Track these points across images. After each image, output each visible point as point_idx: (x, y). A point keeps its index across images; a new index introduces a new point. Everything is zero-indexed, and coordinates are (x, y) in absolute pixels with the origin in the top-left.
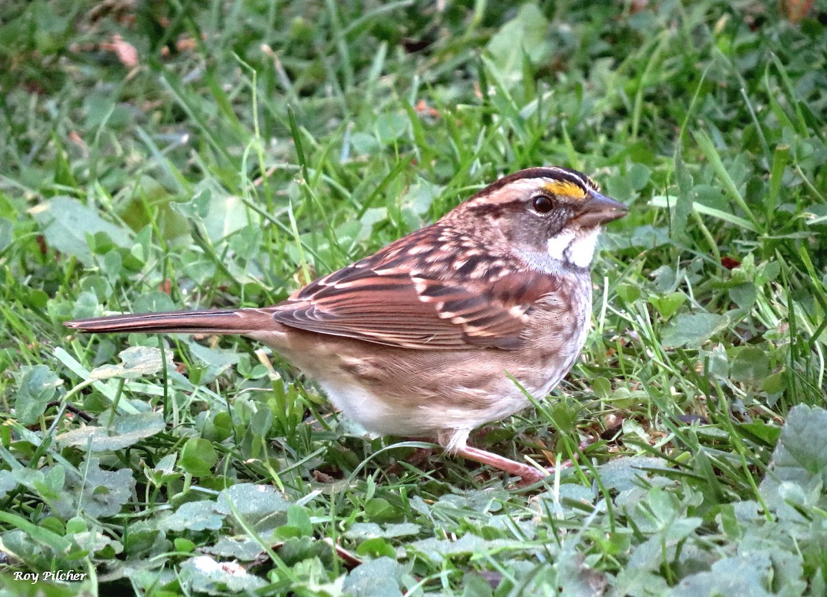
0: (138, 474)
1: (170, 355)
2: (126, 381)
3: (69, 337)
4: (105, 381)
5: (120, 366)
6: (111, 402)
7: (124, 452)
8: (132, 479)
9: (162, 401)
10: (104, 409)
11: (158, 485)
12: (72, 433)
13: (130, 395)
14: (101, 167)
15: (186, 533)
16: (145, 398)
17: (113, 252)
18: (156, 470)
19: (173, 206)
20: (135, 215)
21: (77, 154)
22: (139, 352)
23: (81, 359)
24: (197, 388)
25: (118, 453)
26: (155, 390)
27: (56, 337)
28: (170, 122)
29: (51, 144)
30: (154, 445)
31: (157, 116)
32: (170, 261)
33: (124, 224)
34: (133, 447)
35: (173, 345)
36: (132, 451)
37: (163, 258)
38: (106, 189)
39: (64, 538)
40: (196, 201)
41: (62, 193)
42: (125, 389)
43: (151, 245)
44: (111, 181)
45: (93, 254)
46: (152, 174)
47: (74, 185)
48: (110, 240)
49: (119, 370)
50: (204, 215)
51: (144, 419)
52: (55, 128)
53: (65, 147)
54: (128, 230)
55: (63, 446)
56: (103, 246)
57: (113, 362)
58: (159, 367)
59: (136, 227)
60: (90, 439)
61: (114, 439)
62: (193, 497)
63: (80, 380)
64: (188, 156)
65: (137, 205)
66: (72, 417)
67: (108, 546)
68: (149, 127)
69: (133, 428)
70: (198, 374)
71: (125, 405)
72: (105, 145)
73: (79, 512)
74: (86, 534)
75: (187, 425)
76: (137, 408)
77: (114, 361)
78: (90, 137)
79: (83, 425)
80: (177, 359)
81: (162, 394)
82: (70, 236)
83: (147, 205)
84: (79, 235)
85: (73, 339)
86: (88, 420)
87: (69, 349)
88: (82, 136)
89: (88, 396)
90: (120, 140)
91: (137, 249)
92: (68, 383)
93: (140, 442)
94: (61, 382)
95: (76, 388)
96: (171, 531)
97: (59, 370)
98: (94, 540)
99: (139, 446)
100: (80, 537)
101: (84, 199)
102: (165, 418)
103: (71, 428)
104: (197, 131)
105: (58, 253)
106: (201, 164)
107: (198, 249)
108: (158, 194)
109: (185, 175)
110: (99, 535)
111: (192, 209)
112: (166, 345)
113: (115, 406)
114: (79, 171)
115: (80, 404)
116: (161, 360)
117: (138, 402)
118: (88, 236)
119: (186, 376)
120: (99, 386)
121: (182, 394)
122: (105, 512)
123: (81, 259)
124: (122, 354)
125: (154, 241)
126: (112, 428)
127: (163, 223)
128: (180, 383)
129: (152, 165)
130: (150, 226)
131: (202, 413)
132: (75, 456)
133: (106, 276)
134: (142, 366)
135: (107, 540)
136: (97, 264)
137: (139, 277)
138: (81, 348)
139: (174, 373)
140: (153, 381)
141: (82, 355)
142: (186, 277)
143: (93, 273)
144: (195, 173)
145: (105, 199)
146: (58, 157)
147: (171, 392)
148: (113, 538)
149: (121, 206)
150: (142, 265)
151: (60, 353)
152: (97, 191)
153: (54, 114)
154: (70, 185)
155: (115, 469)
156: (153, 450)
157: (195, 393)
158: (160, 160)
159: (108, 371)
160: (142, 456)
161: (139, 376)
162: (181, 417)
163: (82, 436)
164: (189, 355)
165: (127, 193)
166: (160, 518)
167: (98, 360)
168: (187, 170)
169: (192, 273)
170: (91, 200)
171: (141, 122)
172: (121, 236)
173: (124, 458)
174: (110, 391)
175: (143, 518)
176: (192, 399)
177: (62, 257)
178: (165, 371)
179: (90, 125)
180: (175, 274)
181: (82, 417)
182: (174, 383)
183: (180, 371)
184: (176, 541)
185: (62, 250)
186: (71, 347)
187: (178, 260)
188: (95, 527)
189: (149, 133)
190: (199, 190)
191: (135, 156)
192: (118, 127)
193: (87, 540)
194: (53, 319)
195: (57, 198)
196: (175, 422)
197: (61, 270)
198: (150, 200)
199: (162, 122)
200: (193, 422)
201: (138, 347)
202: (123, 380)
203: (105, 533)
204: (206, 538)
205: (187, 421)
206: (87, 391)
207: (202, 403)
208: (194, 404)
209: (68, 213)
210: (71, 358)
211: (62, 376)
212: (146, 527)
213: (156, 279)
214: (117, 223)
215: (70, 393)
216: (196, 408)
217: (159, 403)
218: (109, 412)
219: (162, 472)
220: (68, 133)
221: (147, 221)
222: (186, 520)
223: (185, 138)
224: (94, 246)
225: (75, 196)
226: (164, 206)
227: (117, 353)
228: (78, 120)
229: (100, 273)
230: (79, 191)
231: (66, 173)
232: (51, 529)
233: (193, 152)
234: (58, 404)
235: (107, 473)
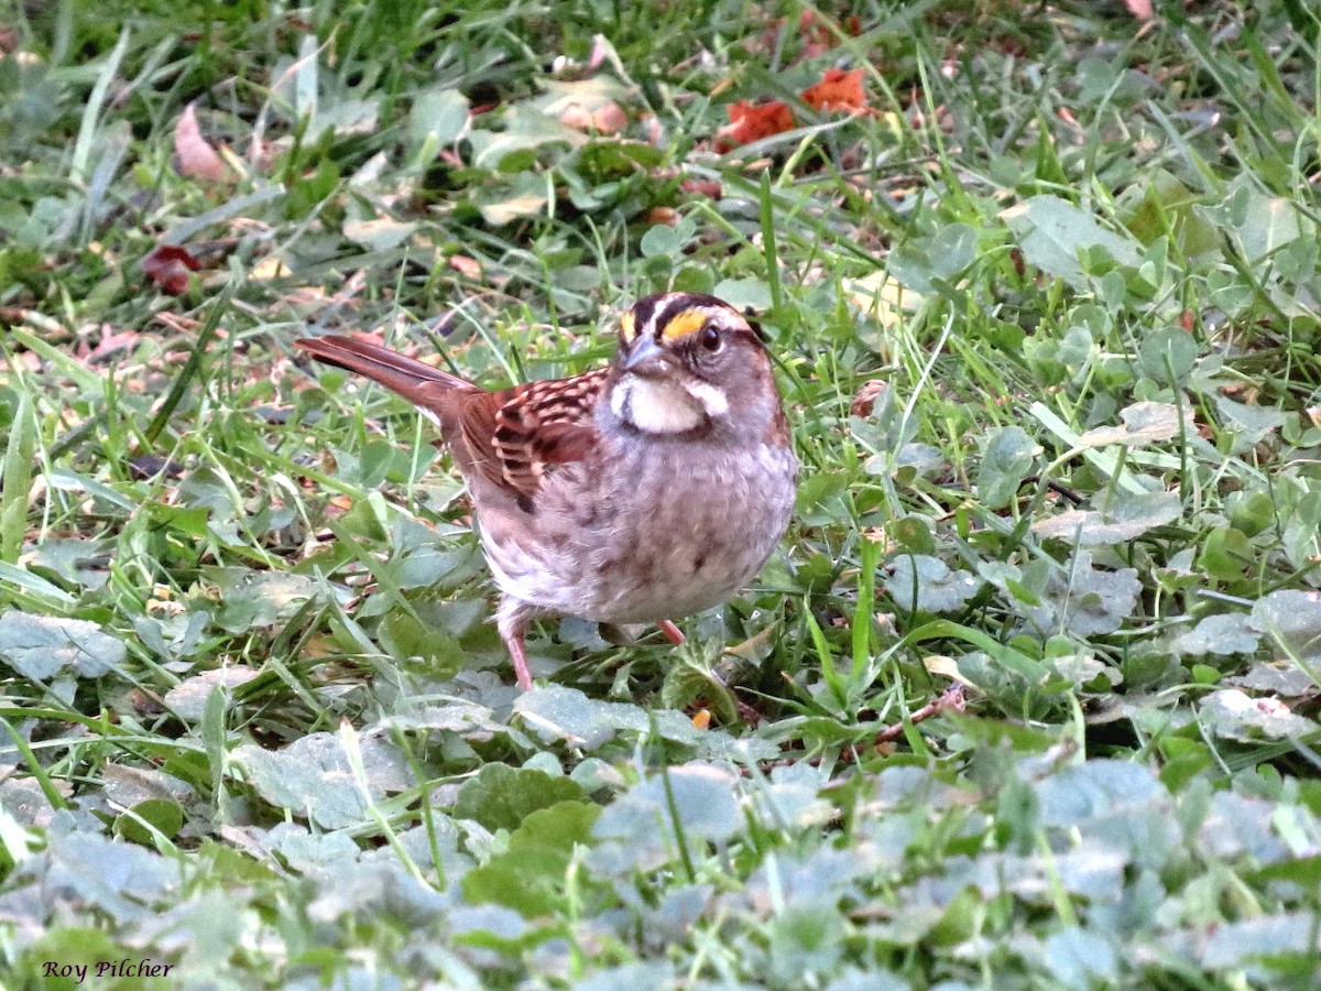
0: (1143, 577)
1: (1190, 415)
2: (1130, 450)
3: (1052, 389)
4: (1101, 449)
5: (1121, 429)
6: (1108, 478)
7: (1125, 547)
8: (1137, 582)
9: (1178, 478)
10: (1099, 487)
11: (1170, 591)
12: (1055, 519)
13: (1134, 468)
14: (1101, 156)
15: (1208, 658)
16: (1156, 472)
17: (1114, 272)
18: (1167, 570)
19: (1197, 210)
20: (1145, 222)
21: (1069, 138)
22: (1147, 409)
23: (1069, 419)
24: (1228, 460)
25: (1116, 547)
26: (1170, 461)
27: (1034, 388)
28: (1195, 96)
29: (1033, 123)
30: (1166, 537)
31: (1178, 86)
32: (1192, 286)
33: (1129, 234)
34: (1139, 540)
35: (1194, 400)
36: (1137, 546)
37: (1182, 281)
38: (1107, 186)
39: (1040, 664)
40: (1227, 204)
41: (1046, 191)
42: (1130, 460)
43: (1167, 264)
44: (1112, 176)
45: (1088, 275)
46: (1170, 166)
47: (1064, 182)
48: (1110, 256)
49: (1118, 434)
50: (1238, 223)
51: (1154, 501)
52: (1038, 102)
53: (1052, 128)
54: (1134, 243)
55: (1043, 535)
56: (1101, 265)
57: (1112, 423)
58: (1175, 431)
59: (1146, 241)
60: (1080, 527)
61: (1114, 528)
62: (1218, 608)
63: (1067, 448)
64: (1220, 142)
65: (1149, 208)
66: (1055, 498)
67: (1101, 675)
68: (1166, 103)
69: (1141, 513)
70: (1229, 439)
71: (1127, 480)
72: (1108, 126)
73: (1062, 628)
74: (1069, 659)
75: (1214, 509)
76: (1144, 486)
77: (1113, 421)
78: (1088, 115)
79: (1070, 508)
80: (1200, 419)
81: (1179, 467)
82: (1056, 250)
83: (1162, 209)
84: (1068, 250)
85: (1057, 391)
86: (1078, 503)
87: (1053, 405)
88: (1075, 114)
89: (1078, 469)
90: (1126, 121)
91: (1147, 269)
92: (1050, 451)
93: (1147, 534)
94: (1041, 449)
95: (1061, 458)
96: (1189, 656)
97: (1038, 432)
98: (1082, 666)
99: (1147, 538)
100: (1062, 663)
101: (1077, 199)
102: (1182, 499)
103: (1053, 512)
104: (1233, 109)
105: (1040, 273)
106: (1236, 153)
107: (1230, 268)
108: (1175, 194)
109: (1213, 167)
110: (1089, 660)
111: (1222, 214)
112: (1185, 399)
113: (1114, 484)
114: (1071, 160)
115: (1066, 480)
116: (1177, 421)
117: (1146, 477)
118: (1081, 252)
119: (1213, 442)
120: (1091, 456)
121: (1206, 467)
122: (1099, 627)
123: (1072, 283)
124: (1124, 412)
125: (1171, 258)
126: (1110, 514)
127: (1182, 233)
128: (1204, 453)
129: (1170, 154)
130: (1166, 238)
131: (1232, 494)
132: (1059, 550)
133: (1105, 304)
134: (1151, 429)
135: (1100, 666)
136: (1092, 287)
137: (1150, 307)
138: (1069, 403)
139: (1194, 437)
140: (1167, 449)
141: (1069, 414)
142: (1213, 308)
143: (1085, 301)
144: (1228, 165)
145: (1104, 200)
146: (1042, 140)
147: (1191, 464)
148: (1108, 664)
149: (1126, 210)
150: (1154, 291)
151: (1039, 411)
152: (1095, 189)
153: (1037, 83)
154: (1057, 180)
155: (1113, 570)
156: (1164, 543)
157: (1225, 466)
158: (1180, 148)
159: (1105, 435)
160: (1150, 551)
161: (1146, 442)
162: (1204, 499)
163: (1065, 524)
164: (1216, 414)
165: (1137, 192)
166: (1173, 637)
167: (1092, 421)
168: (1218, 161)
169: (1220, 300)
170: (1086, 201)
171: (1156, 95)
172: (1125, 251)
173: (1126, 553)
174: (1107, 463)
175: (1149, 636)
176: (1220, 474)
177: (1046, 279)
178: (1182, 436)
179: (1084, 99)
180: (1198, 303)
181: (1068, 498)
182: (1196, 451)
183: (1204, 435)
184: (1195, 669)
185: (1046, 271)
186: (1055, 402)
187: (1204, 283)
188: (1083, 649)
189: (1166, 112)
190: (1233, 187)
191: (1148, 142)
192: (1124, 101)
193: (1072, 667)
194: (1031, 364)
195: (1040, 197)
196: (1196, 506)
197: (1044, 295)
198: (1165, 202)
199: (1184, 95)
200: (1220, 505)
201: (1147, 403)
202: (1125, 448)
203: (1097, 658)
204: (1235, 665)
205: (1212, 504)
206: (1076, 462)
207: (1234, 480)
208: (1223, 481)
209: (1054, 220)
210: (1055, 418)
211: (1042, 442)
212: (1156, 648)
213: (1173, 309)
214: (1119, 230)
215: (1052, 465)
216: (1226, 486)
217: (1175, 480)
218: (1104, 493)
219: (1175, 573)
220: (1056, 110)
221: (1163, 231)
222: (1208, 640)
223: (1216, 118)
224: (1087, 263)
225: (1065, 195)
226: (1186, 211)
227: (1117, 412)
228: (1070, 92)
229: (1097, 302)
230: (1070, 188)
231: (1052, 164)
232: (1024, 651)
233: (1226, 136)
234: (1036, 480)
235: (1102, 574)
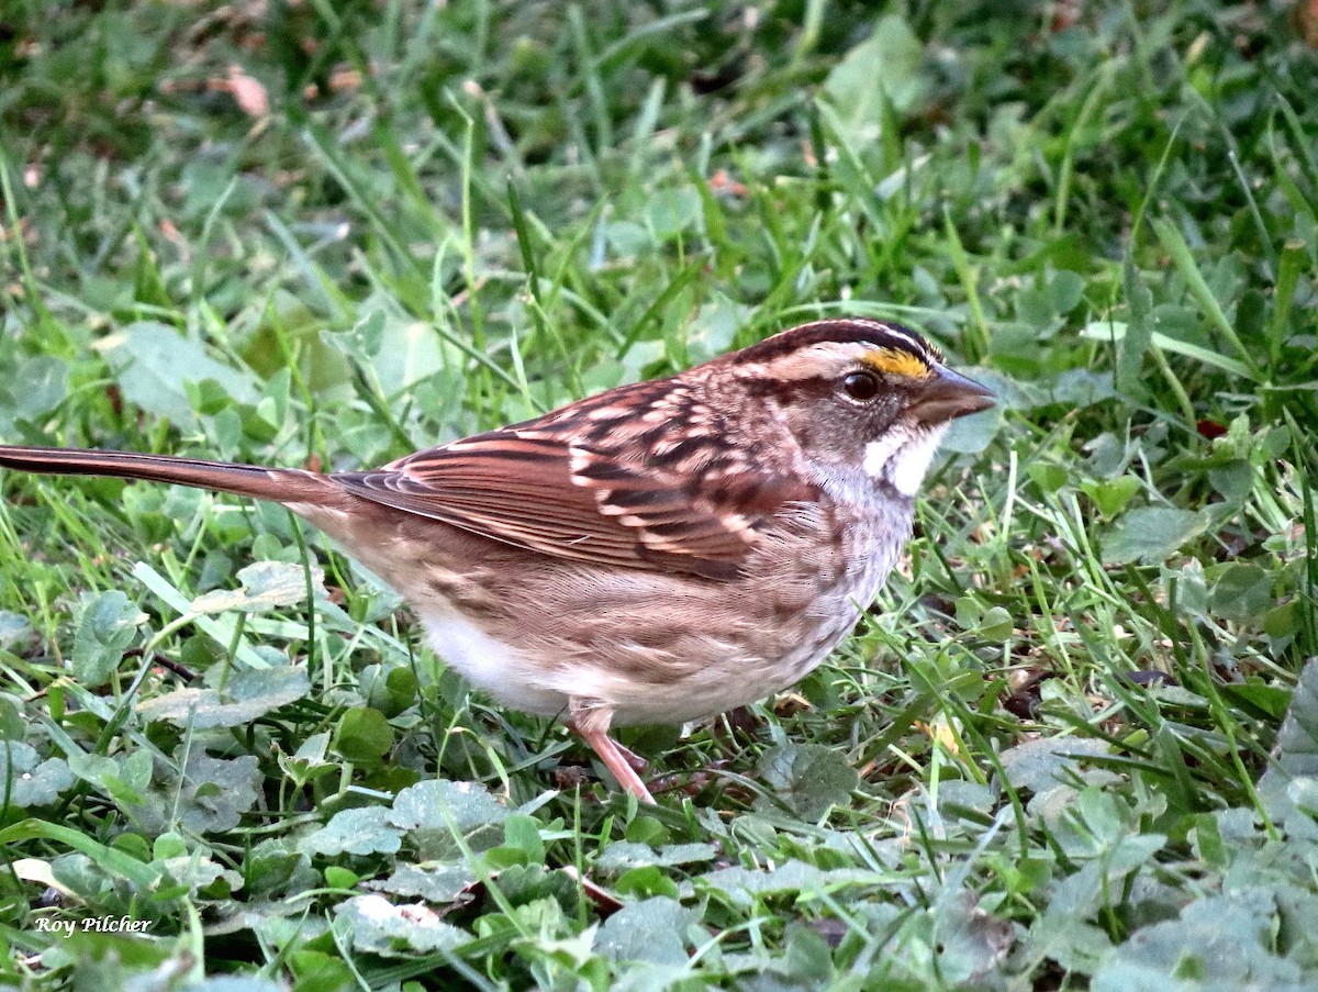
0: (268, 765)
1: (319, 576)
2: (249, 617)
3: (157, 547)
4: (215, 616)
5: (238, 592)
6: (224, 650)
7: (244, 729)
8: (257, 772)
9: (306, 649)
10: (212, 661)
11: (300, 783)
12: (166, 699)
13: (254, 639)
14: (211, 276)
15: (343, 859)
16: (279, 643)
17: (228, 410)
18: (297, 758)
19: (326, 337)
20: (264, 353)
21: (171, 255)
22: (269, 570)
23: (177, 582)
24: (362, 628)
25: (235, 730)
26: (295, 631)
27: (137, 547)
28: (319, 204)
29: (131, 239)
30: (291, 718)
31: (298, 195)
32: (319, 425)
33: (245, 366)
34: (258, 721)
35: (323, 559)
36: (257, 728)
37: (307, 421)
38: (217, 310)
39: (150, 865)
40: (361, 330)
41: (147, 317)
42: (248, 629)
43: (289, 400)
44: (225, 298)
45: (196, 415)
46: (291, 287)
47: (166, 304)
48: (223, 391)
49: (236, 598)
50: (373, 352)
51: (277, 677)
52: (136, 214)
53: (151, 243)
54: (250, 376)
55: (148, 719)
56: (212, 403)
57: (228, 587)
58: (302, 595)
59: (265, 372)
60: (192, 708)
61: (230, 708)
62: (354, 801)
63: (176, 615)
64: (348, 258)
65: (267, 336)
66: (163, 674)
67: (220, 879)
68: (287, 214)
69: (260, 691)
70: (364, 605)
71: (247, 654)
72: (218, 241)
73: (173, 823)
74: (184, 860)
75: (346, 686)
76: (266, 659)
77: (231, 584)
78: (195, 229)
79: (180, 686)
80: (330, 581)
81: (306, 637)
82: (160, 385)
83: (283, 337)
84: (172, 383)
85: (163, 550)
86: (189, 680)
87: (159, 566)
88: (180, 227)
89: (189, 641)
90: (239, 233)
91: (267, 408)
92: (156, 620)
93: (270, 714)
94: (146, 617)
95: (169, 627)
96: (320, 856)
97: (142, 598)
98: (197, 868)
99: (267, 719)
100: (175, 865)
101: (182, 326)
102: (310, 674)
103: (160, 689)
104: (360, 220)
105: (140, 413)
106: (368, 272)
107: (364, 406)
108: (299, 319)
109: (344, 289)
110: (205, 862)
111: (355, 343)
112: (313, 559)
113: (230, 657)
114: (175, 282)
115: (175, 652)
116: (304, 583)
117: (269, 649)
118: (189, 387)
119: (345, 608)
120: (205, 624)
121: (338, 636)
122: (215, 826)
123: (177, 422)
124: (242, 574)
125: (293, 394)
126: (227, 692)
127: (307, 367)
128: (336, 621)
129: (290, 273)
130: (288, 370)
131: (369, 668)
132: (165, 736)
133: (217, 449)
134: (274, 592)
135: (218, 869)
136: (203, 430)
137: (269, 451)
138: (177, 564)
139: (324, 604)
140: (292, 616)
141: (178, 575)
142: (344, 452)
143: (196, 444)
144: (358, 286)
145: (215, 326)
146: (142, 259)
147: (321, 634)
148: (227, 867)
149: (242, 338)
150: (274, 432)
151: (143, 572)
152: (203, 314)
153: (135, 191)
154: (158, 303)
155: (231, 757)
156: (290, 726)
157: (359, 635)
158: (303, 265)
159: (220, 600)
160: (273, 735)
161: (268, 608)
162: (335, 674)
163: (177, 704)
164: (348, 575)
165: (252, 317)
166: (302, 834)
167: (204, 583)
168: (346, 280)
169: (353, 444)
170: (194, 328)
171: (273, 204)
172: (241, 386)
173: (245, 737)
174: (222, 633)
175: (275, 835)
176: (353, 645)
177: (147, 419)
178: (310, 600)
179: (191, 210)
180: (326, 446)
181: (177, 673)
182: (326, 618)
183: (335, 600)
184: (328, 871)
185: (147, 408)
186: (161, 563)
187: (331, 423)
188: (199, 848)
189: (286, 223)
190: (366, 311)
191: (263, 259)
192: (237, 212)
193: (186, 870)
194: (132, 518)
195: (140, 324)
196: (327, 683)
197: (145, 438)
198: (286, 330)
199: (306, 204)
200: (354, 681)
201: (268, 563)
202: (243, 615)
203: (215, 859)
204: (374, 866)
205: (345, 680)
206: (187, 632)
207: (369, 652)
208: (357, 653)
209: (157, 349)
210: (162, 580)
211: (146, 609)
212: (279, 848)
213: (296, 454)
214: (233, 363)
215: (159, 636)
216: (360, 659)
217: (301, 652)
218: (221, 666)
219: (306, 762)
220: (157, 222)
221: (283, 362)
222: (342, 838)
223: (343, 230)
224: (197, 401)
225: (168, 321)
226: (312, 338)
227: (234, 572)
228: (173, 202)
229: (208, 445)
230: (175, 314)
231: (153, 286)
232: (129, 852)
233: (356, 252)
234: (141, 653)
235: (217, 763)
